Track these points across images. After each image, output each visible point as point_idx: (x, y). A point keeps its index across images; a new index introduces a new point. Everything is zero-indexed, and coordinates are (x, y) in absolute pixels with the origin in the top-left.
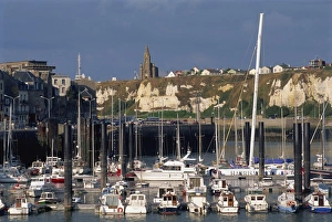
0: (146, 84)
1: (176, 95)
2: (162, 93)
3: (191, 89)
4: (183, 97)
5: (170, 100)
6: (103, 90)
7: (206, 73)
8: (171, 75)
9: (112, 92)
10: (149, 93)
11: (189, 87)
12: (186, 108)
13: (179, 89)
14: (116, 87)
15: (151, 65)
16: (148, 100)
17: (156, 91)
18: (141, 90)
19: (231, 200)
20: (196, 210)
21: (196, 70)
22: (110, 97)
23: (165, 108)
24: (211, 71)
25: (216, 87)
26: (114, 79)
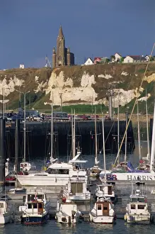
0: (58, 74)
1: (93, 86)
2: (77, 84)
3: (111, 80)
4: (101, 88)
5: (86, 92)
6: (8, 79)
7: (128, 60)
8: (89, 62)
9: (19, 83)
10: (61, 83)
11: (108, 77)
12: (104, 102)
13: (96, 79)
14: (24, 76)
15: (65, 50)
16: (60, 92)
17: (70, 82)
18: (53, 80)
19: (106, 208)
20: (64, 219)
21: (117, 56)
22: (16, 87)
23: (80, 101)
24: (135, 58)
25: (140, 77)
26: (22, 66)
